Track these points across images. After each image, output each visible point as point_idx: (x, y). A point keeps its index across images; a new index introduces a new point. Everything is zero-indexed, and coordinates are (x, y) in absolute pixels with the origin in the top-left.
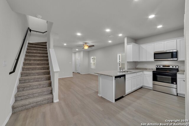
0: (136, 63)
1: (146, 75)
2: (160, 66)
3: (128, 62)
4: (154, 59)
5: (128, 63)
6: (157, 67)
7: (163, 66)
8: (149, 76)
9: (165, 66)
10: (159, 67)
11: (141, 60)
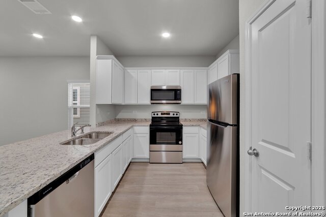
0: (116, 108)
1: (138, 135)
2: (157, 114)
3: (98, 106)
4: (152, 100)
5: (98, 109)
6: (153, 116)
7: (162, 114)
8: (145, 135)
9: (165, 114)
10: (156, 116)
11: (127, 102)
